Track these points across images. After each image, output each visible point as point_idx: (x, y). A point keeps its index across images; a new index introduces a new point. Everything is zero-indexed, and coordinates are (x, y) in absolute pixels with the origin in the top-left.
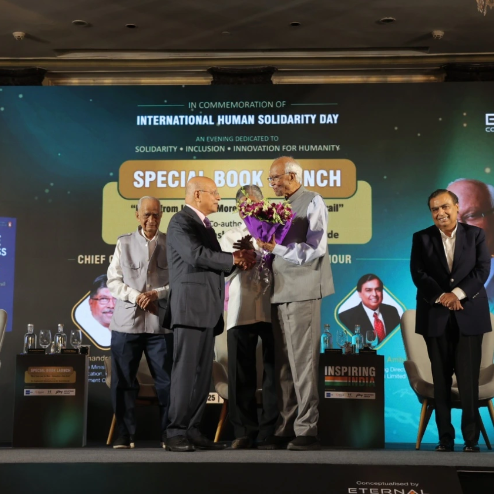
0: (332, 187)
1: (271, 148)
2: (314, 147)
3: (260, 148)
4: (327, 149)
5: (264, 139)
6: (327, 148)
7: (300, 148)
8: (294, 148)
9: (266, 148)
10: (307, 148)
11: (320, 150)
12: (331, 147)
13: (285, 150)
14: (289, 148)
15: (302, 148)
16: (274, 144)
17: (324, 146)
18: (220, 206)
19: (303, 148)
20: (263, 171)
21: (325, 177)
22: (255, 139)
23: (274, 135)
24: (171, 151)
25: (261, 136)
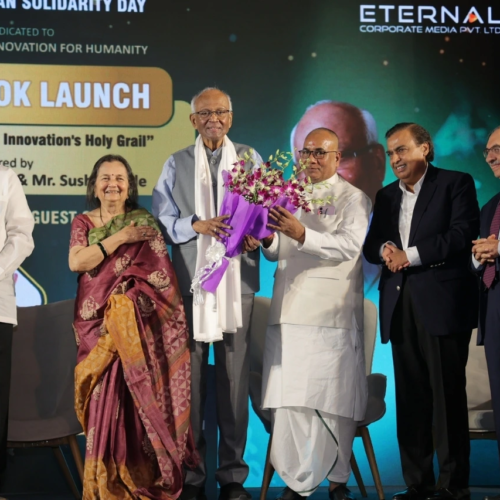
0: (136, 109)
1: (43, 47)
2: (109, 47)
3: (25, 47)
4: (129, 52)
5: (31, 33)
6: (127, 50)
7: (87, 49)
8: (78, 48)
9: (34, 47)
11: (118, 53)
12: (135, 49)
13: (65, 50)
14: (70, 48)
15: (90, 49)
16: (48, 40)
17: (125, 47)
19: (92, 49)
20: (31, 82)
21: (127, 94)
22: (18, 32)
23: (48, 28)
25: (27, 27)
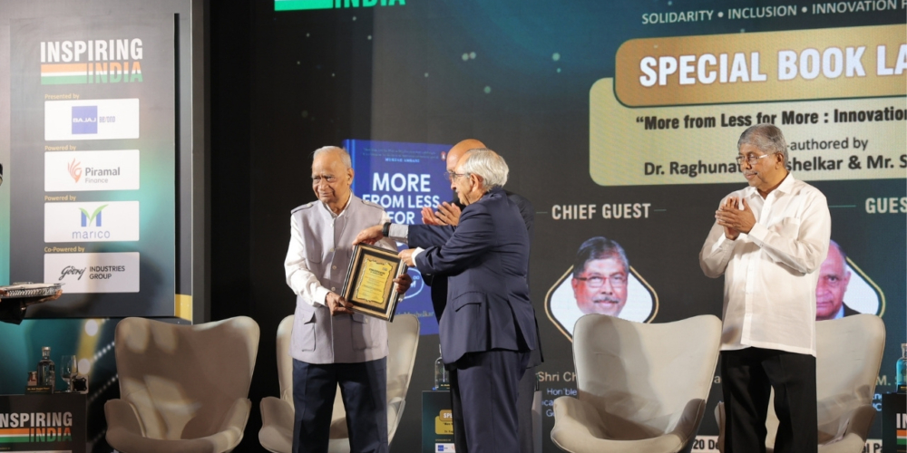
18: (788, 113)
24: (702, 19)
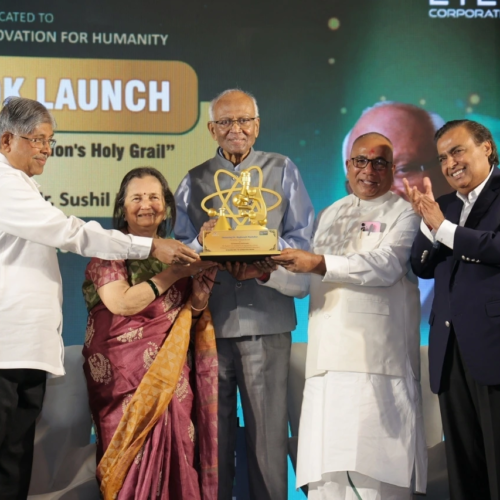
0: (153, 113)
1: (40, 36)
2: (120, 36)
3: (18, 36)
4: (145, 42)
5: (25, 19)
6: (143, 40)
7: (94, 38)
8: (83, 37)
9: (29, 35)
10: (108, 39)
11: (132, 44)
12: (153, 39)
13: (66, 40)
14: (73, 37)
15: (97, 38)
16: (46, 28)
17: (140, 36)
19: (99, 38)
20: (25, 79)
21: (142, 93)
22: (9, 17)
23: (46, 12)
25: (20, 11)
